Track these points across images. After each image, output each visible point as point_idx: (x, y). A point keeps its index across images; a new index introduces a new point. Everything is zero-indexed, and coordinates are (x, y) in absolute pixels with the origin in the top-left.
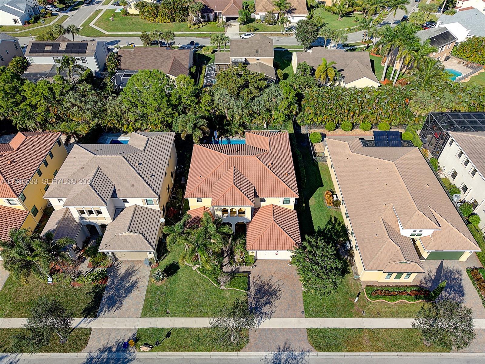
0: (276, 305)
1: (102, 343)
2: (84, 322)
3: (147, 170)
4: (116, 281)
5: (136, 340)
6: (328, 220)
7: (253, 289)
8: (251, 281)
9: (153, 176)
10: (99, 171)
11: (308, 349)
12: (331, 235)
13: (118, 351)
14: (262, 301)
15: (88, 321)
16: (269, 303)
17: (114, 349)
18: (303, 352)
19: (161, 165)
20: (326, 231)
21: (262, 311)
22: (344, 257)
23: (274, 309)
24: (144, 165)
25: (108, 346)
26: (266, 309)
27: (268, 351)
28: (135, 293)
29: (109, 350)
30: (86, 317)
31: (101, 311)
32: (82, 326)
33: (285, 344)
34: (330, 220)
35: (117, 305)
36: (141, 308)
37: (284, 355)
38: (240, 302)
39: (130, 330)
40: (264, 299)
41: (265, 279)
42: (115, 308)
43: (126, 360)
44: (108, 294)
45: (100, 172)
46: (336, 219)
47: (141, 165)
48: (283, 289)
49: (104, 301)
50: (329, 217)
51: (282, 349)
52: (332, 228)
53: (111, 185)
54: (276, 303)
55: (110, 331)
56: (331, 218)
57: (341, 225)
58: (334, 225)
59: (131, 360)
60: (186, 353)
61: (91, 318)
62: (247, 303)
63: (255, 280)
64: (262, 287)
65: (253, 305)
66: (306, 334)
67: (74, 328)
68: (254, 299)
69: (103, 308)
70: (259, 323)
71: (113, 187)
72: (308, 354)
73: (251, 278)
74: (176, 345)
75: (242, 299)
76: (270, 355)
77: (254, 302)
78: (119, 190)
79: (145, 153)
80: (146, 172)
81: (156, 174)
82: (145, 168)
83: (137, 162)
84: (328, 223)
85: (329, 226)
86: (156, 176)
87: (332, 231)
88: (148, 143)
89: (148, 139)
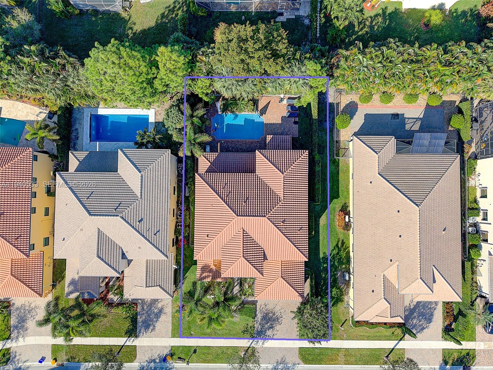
0: (278, 329)
1: (147, 356)
2: (129, 341)
3: (150, 227)
4: (145, 307)
5: (172, 355)
6: (335, 244)
7: (259, 316)
8: (258, 309)
9: (158, 233)
10: (100, 234)
11: (297, 363)
12: (334, 261)
13: (160, 362)
14: (266, 326)
15: (132, 340)
16: (272, 328)
17: (158, 361)
18: (294, 364)
19: (164, 213)
21: (266, 334)
22: (341, 286)
23: (276, 332)
24: (145, 221)
25: (153, 358)
26: (269, 333)
27: (269, 364)
28: (163, 318)
29: (154, 361)
30: (129, 337)
31: (140, 332)
32: (128, 343)
33: (282, 359)
34: (337, 244)
35: (151, 327)
36: (171, 330)
37: (280, 367)
38: (249, 327)
39: (166, 347)
40: (268, 324)
41: (270, 307)
42: (150, 330)
43: (168, 369)
44: (142, 319)
45: (102, 235)
46: (343, 243)
47: (143, 222)
48: (284, 316)
49: (139, 325)
50: (337, 240)
51: (279, 362)
52: (338, 254)
53: (118, 248)
54: (278, 327)
55: (151, 348)
56: (338, 242)
57: (347, 251)
58: (339, 250)
59: (171, 368)
60: (209, 364)
61: (133, 338)
62: (254, 327)
63: (261, 309)
64: (267, 314)
65: (259, 329)
66: (298, 352)
67: (123, 346)
68: (260, 324)
69: (140, 330)
70: (263, 344)
71: (121, 250)
72: (298, 365)
73: (258, 307)
74: (201, 359)
75: (250, 325)
76: (270, 366)
77: (260, 327)
78: (127, 252)
79: (143, 201)
80: (150, 230)
81: (161, 228)
82: (148, 224)
83: (137, 219)
84: (335, 248)
85: (335, 252)
86: (161, 231)
87: (336, 257)
88: (143, 183)
89: (142, 177)
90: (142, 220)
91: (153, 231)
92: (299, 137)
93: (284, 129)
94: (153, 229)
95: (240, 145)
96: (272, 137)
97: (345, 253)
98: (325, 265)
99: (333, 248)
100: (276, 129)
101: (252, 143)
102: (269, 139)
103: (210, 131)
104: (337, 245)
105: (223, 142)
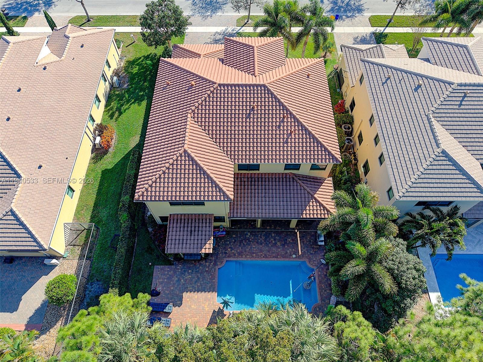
1: (357, 20)
2: (381, 30)
3: (399, 85)
6: (123, 114)
9: (384, 81)
10: (474, 68)
12: (128, 97)
13: (341, 16)
16: (216, 40)
17: (344, 17)
18: (193, 15)
20: (133, 101)
21: (223, 36)
22: (125, 75)
23: (212, 37)
24: (410, 91)
25: (350, 19)
26: (219, 37)
27: (221, 15)
29: (348, 17)
30: (382, 33)
33: (205, 19)
34: (120, 115)
36: (335, 38)
37: (208, 14)
40: (220, 42)
42: (360, 38)
43: (332, 11)
46: (111, 116)
47: (414, 88)
49: (373, 42)
50: (119, 119)
51: (209, 17)
52: (122, 105)
54: (209, 41)
55: (353, 25)
57: (109, 108)
58: (118, 109)
59: (328, 11)
61: (377, 32)
69: (371, 38)
70: (226, 29)
72: (189, 14)
78: (423, 63)
79: (422, 113)
80: (398, 82)
81: (382, 89)
82: (404, 88)
83: (424, 88)
84: (125, 111)
85: (125, 107)
86: (381, 84)
87: (124, 102)
88: (431, 137)
89: (438, 145)
90: (416, 90)
91: (393, 82)
92: (153, 265)
93: (179, 280)
94: (394, 85)
95: (261, 251)
96: (201, 248)
97: (112, 106)
98: (142, 93)
99: (127, 111)
100: (194, 280)
101: (240, 254)
102: (207, 246)
103: (319, 276)
104: (120, 113)
105: (294, 256)
